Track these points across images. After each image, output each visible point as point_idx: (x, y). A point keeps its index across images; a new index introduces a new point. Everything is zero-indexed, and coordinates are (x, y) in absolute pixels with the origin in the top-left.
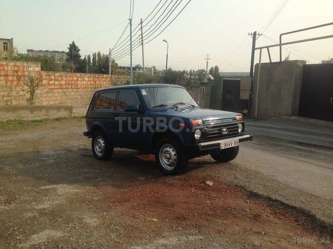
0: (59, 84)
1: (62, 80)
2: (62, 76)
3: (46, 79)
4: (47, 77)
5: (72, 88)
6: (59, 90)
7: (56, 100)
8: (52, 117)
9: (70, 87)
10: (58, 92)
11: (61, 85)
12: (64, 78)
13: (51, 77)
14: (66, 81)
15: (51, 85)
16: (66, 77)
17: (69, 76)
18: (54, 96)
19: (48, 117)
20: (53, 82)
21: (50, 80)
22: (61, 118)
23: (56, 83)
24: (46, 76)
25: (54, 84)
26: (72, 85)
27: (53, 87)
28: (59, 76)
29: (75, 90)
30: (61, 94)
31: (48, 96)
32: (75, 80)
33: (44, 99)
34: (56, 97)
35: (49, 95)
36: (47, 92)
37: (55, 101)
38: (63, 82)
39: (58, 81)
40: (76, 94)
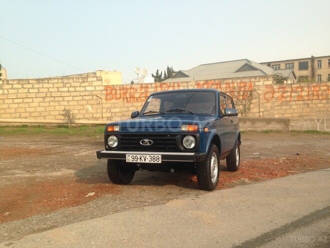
0: (298, 96)
1: (302, 91)
2: (302, 87)
3: (278, 92)
4: (281, 90)
5: (318, 99)
6: (297, 102)
7: (294, 112)
8: (259, 129)
9: (315, 98)
10: (296, 104)
11: (301, 96)
12: (306, 89)
13: (286, 89)
14: (309, 91)
15: (285, 97)
16: (308, 87)
17: (314, 86)
18: (291, 108)
19: (254, 129)
20: (289, 94)
21: (284, 92)
22: (271, 131)
23: (293, 94)
24: (280, 88)
25: (291, 96)
26: (318, 95)
27: (288, 99)
28: (297, 88)
29: (324, 101)
30: (301, 106)
31: (281, 109)
32: (324, 90)
33: (276, 112)
34: (294, 109)
35: (284, 107)
36: (281, 105)
37: (292, 114)
38: (304, 94)
39: (296, 92)
40: (327, 105)
